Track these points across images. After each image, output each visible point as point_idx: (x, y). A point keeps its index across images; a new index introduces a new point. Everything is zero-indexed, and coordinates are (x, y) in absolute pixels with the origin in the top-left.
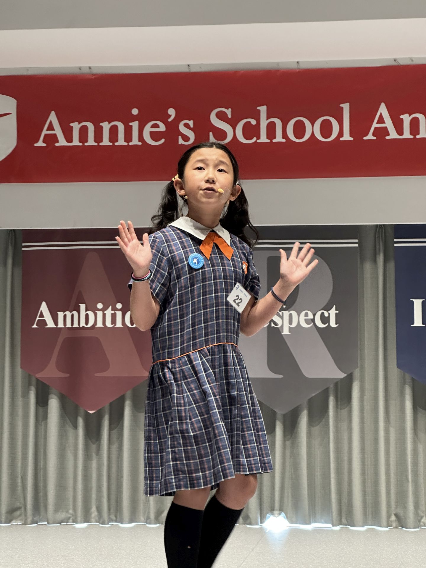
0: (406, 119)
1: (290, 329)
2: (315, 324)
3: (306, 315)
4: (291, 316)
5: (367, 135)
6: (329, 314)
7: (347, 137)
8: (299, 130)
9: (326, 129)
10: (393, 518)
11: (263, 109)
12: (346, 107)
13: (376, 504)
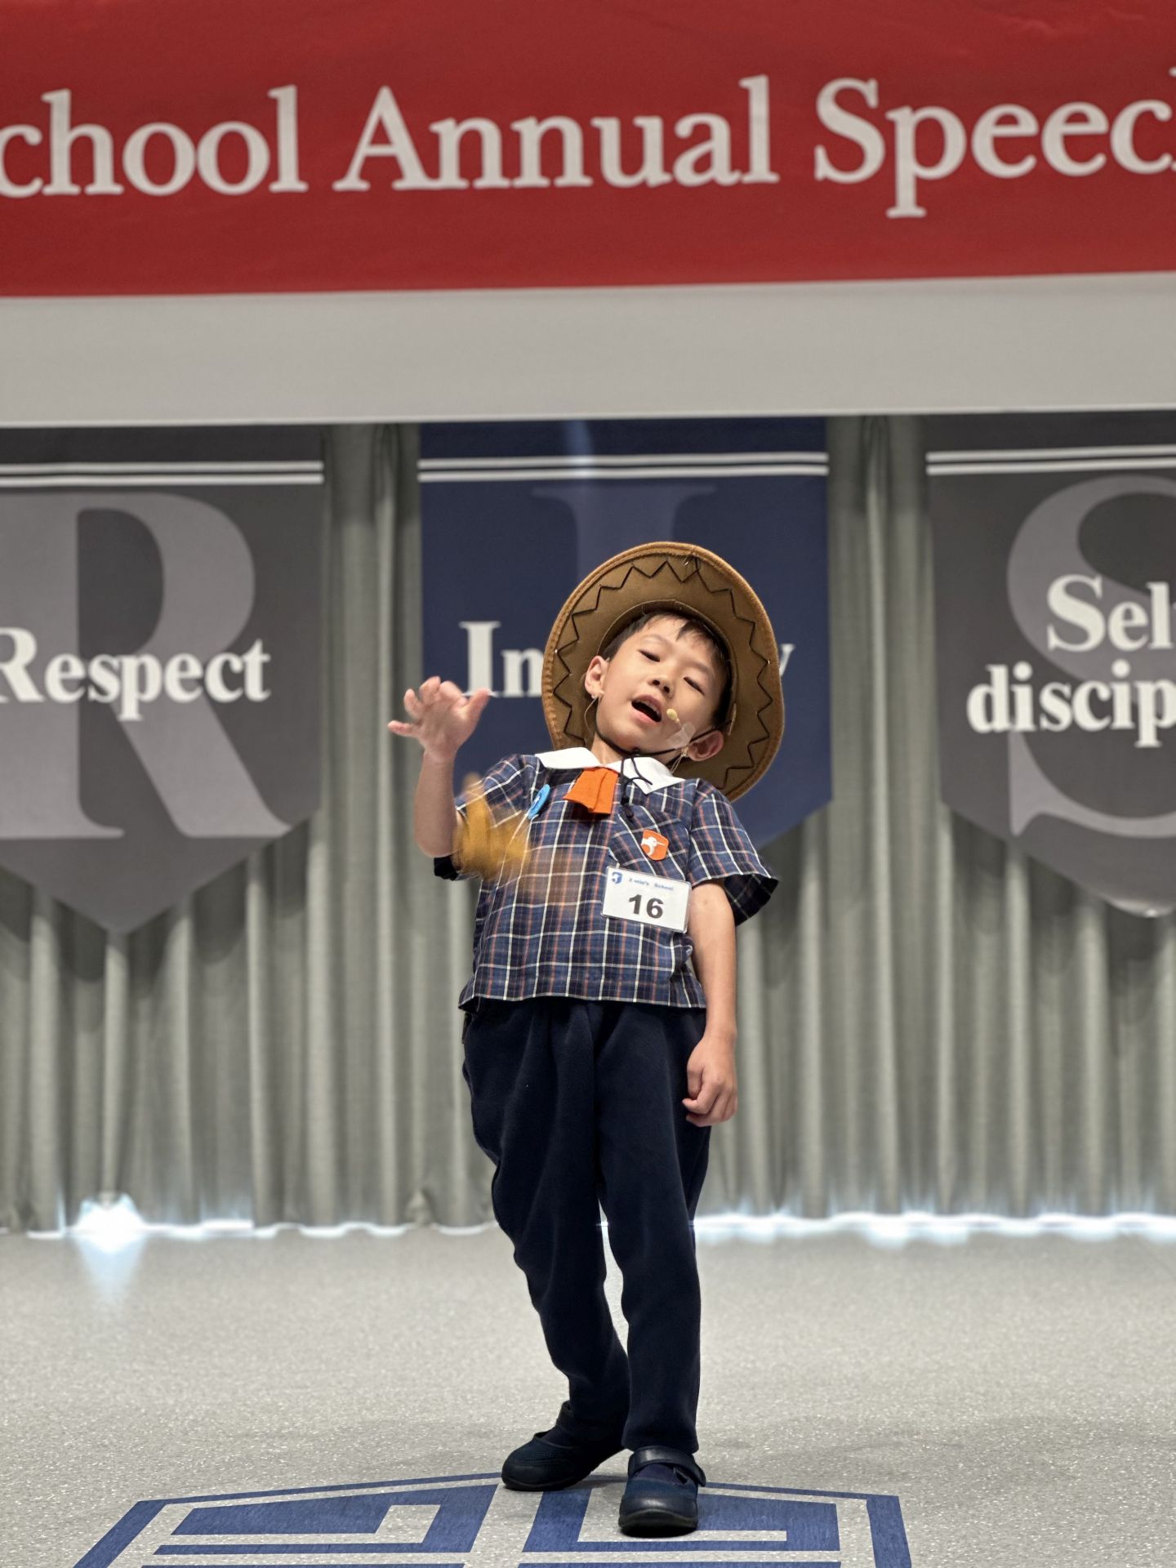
0: (449, 133)
1: (142, 706)
2: (206, 694)
3: (184, 667)
4: (142, 671)
5: (342, 173)
6: (244, 665)
7: (289, 181)
8: (160, 160)
9: (233, 159)
10: (418, 1200)
11: (59, 101)
12: (286, 99)
13: (372, 1166)
